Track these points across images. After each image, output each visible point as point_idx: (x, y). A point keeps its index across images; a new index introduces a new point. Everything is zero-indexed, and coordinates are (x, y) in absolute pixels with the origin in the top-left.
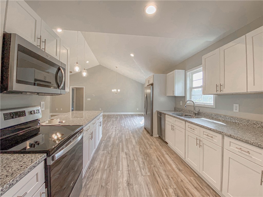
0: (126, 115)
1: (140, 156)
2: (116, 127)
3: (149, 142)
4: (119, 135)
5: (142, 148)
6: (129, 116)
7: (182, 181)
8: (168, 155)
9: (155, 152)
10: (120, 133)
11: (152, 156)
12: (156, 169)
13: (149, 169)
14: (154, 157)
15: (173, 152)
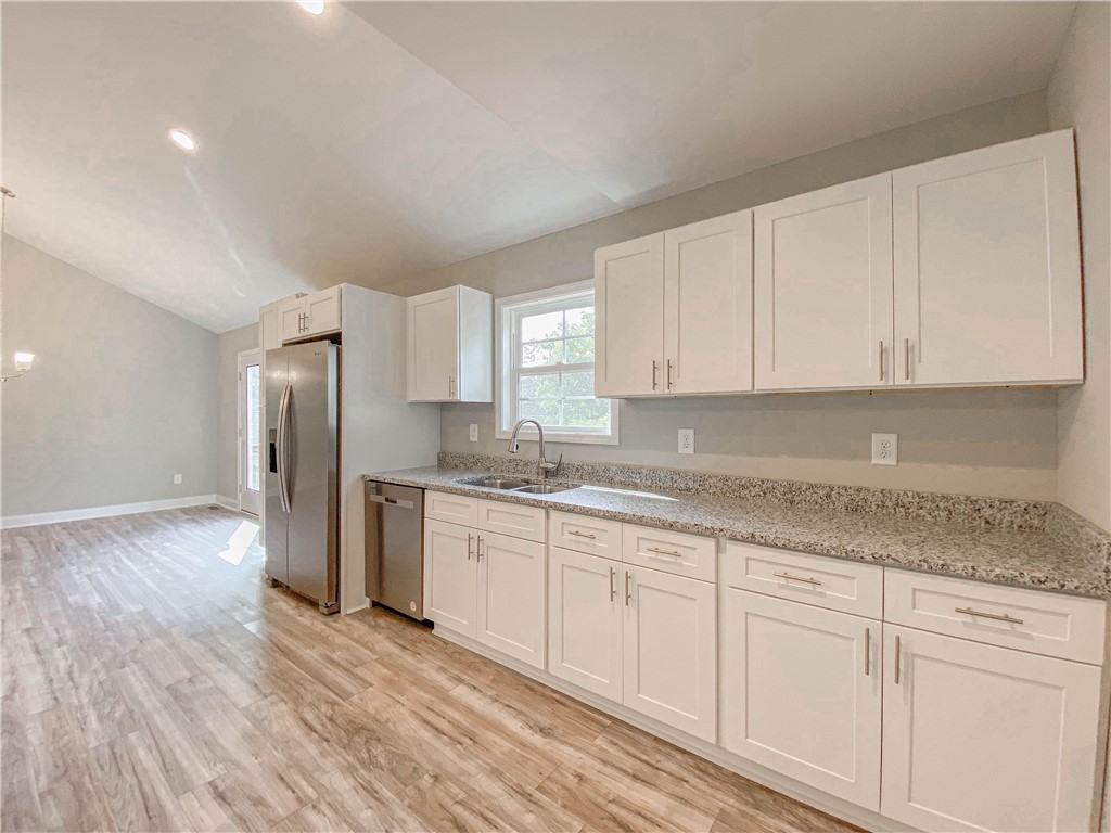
0: (87, 525)
1: (328, 763)
2: (29, 625)
3: (335, 656)
4: (85, 680)
5: (312, 705)
6: (114, 528)
7: (580, 777)
8: (461, 681)
9: (399, 697)
10: (96, 664)
11: (394, 724)
12: (455, 790)
13: (419, 813)
14: (409, 728)
15: (472, 659)
